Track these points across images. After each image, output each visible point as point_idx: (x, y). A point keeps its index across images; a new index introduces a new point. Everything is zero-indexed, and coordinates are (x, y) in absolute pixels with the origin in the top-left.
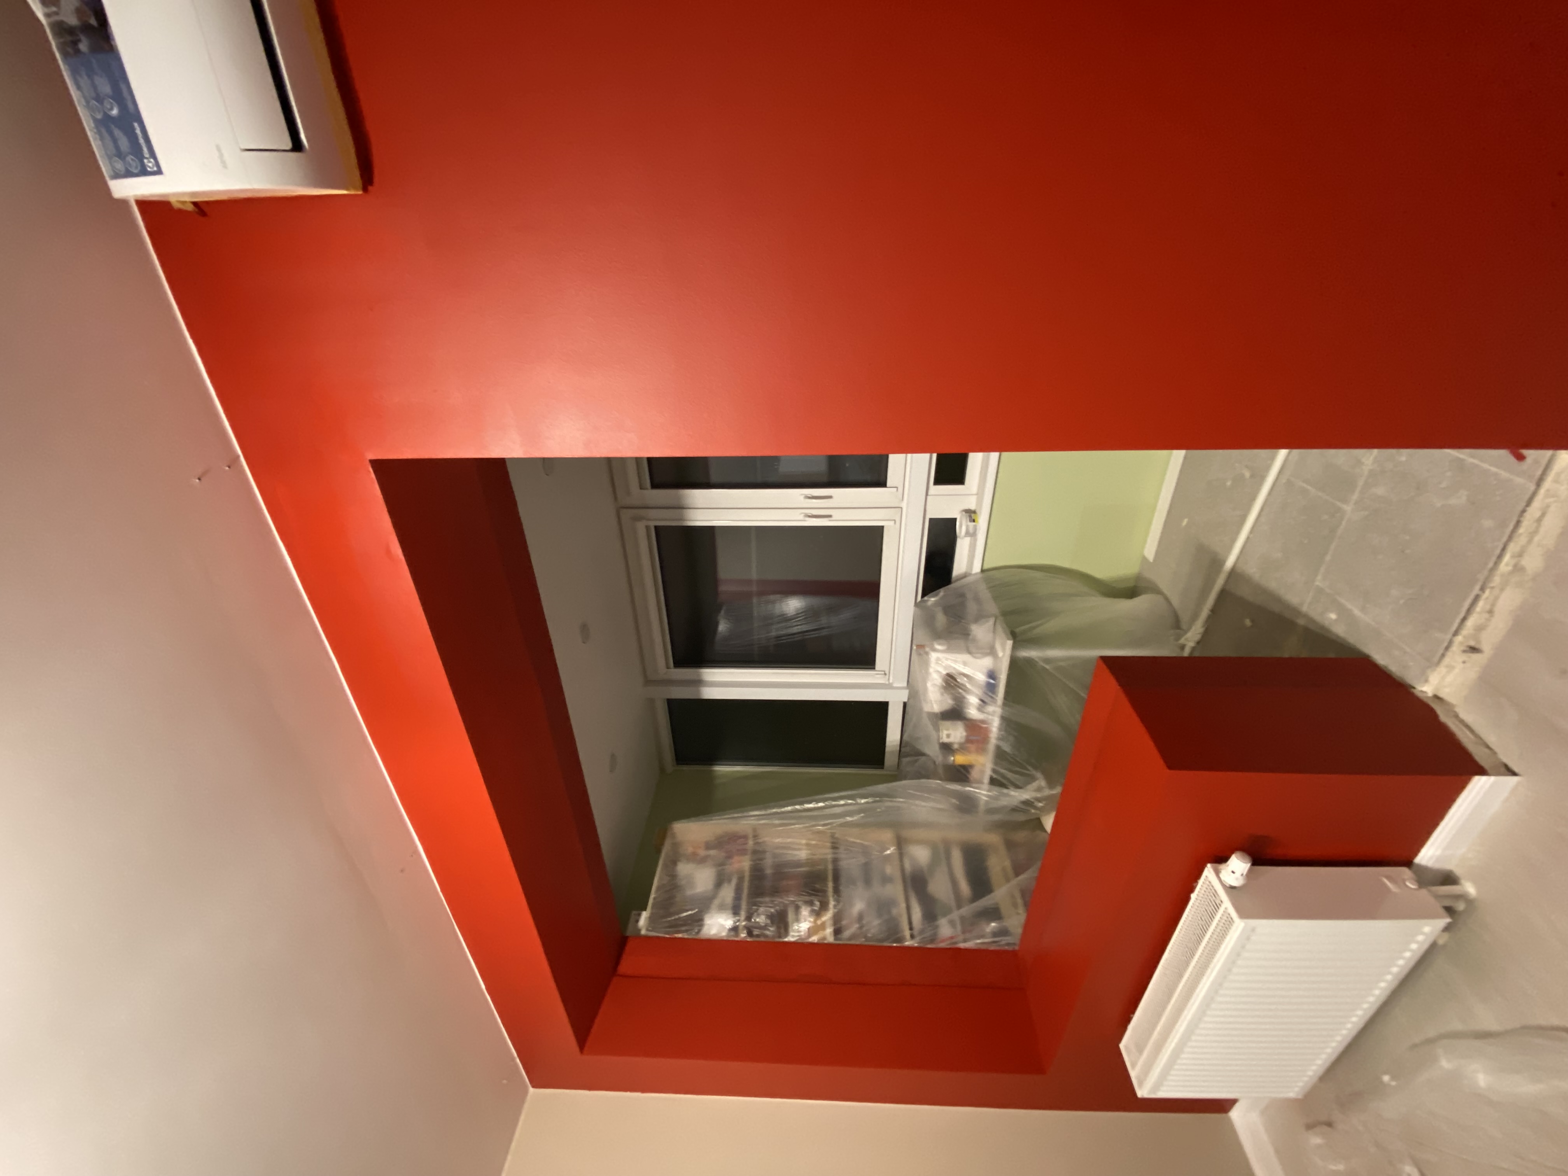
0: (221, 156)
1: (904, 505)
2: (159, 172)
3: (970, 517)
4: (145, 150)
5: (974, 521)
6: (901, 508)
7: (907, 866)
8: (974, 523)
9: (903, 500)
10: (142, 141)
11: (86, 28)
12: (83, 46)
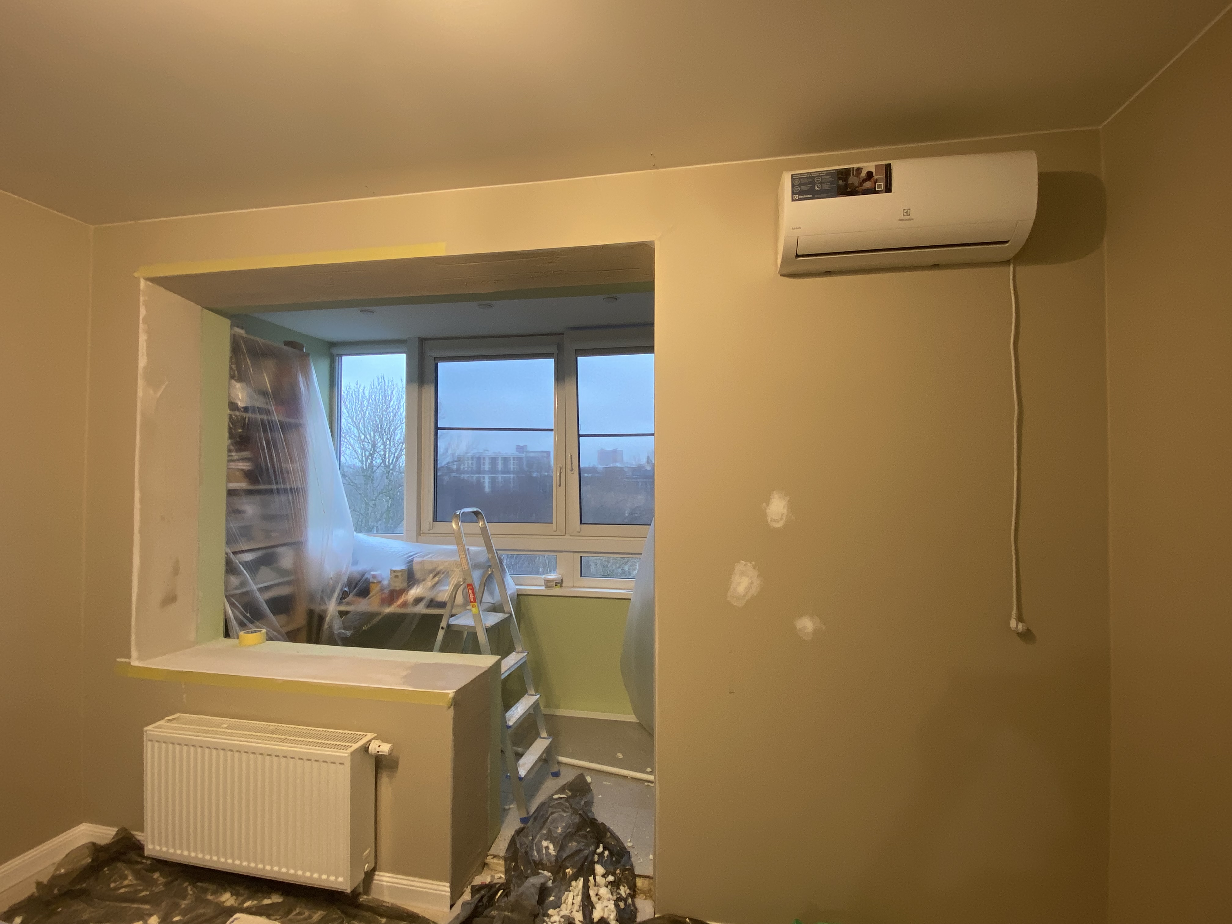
0: (797, 228)
1: (567, 537)
2: (793, 200)
3: (559, 583)
4: (802, 197)
5: (556, 585)
6: (565, 535)
7: (280, 550)
8: (555, 585)
9: (570, 536)
10: (805, 196)
11: (846, 186)
12: (840, 182)
